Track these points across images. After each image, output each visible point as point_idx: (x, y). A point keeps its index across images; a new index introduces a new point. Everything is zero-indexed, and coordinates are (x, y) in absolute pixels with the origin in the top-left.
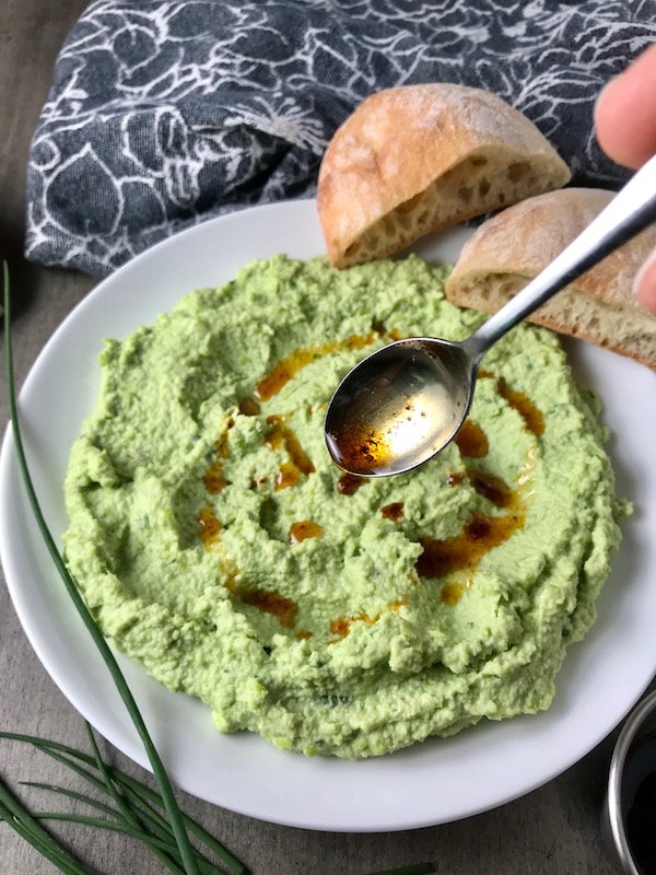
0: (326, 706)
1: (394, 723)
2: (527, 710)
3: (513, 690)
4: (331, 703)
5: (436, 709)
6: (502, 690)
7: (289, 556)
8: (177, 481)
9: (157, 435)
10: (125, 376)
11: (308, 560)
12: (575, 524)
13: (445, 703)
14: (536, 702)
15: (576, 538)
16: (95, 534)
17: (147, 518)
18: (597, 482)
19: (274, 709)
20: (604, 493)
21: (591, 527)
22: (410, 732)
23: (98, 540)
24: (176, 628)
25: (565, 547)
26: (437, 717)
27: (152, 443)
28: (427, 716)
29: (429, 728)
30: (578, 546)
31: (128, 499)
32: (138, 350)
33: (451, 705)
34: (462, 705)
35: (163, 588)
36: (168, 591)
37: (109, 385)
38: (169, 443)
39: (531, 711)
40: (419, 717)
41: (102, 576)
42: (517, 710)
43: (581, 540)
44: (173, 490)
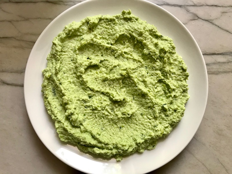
0: (52, 91)
1: (50, 106)
2: (59, 135)
3: (62, 131)
4: (53, 92)
5: (54, 115)
6: (62, 128)
7: (81, 75)
8: (95, 42)
9: (109, 34)
10: (121, 19)
11: (82, 80)
12: (107, 144)
13: (55, 116)
14: (62, 137)
15: (103, 145)
16: (74, 28)
17: (83, 39)
18: (121, 149)
19: (47, 81)
20: (119, 152)
21: (108, 149)
22: (49, 110)
23: (73, 30)
24: (57, 54)
25: (100, 142)
26: (53, 115)
27: (106, 33)
28: (52, 113)
29: (50, 114)
30: (101, 146)
31: (88, 33)
32: (130, 19)
33: (56, 118)
34: (56, 120)
35: (68, 48)
36: (68, 50)
37: (117, 16)
38: (108, 38)
39: (59, 136)
40: (52, 111)
41: (65, 34)
42: (59, 133)
43: (103, 146)
44: (92, 42)
